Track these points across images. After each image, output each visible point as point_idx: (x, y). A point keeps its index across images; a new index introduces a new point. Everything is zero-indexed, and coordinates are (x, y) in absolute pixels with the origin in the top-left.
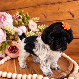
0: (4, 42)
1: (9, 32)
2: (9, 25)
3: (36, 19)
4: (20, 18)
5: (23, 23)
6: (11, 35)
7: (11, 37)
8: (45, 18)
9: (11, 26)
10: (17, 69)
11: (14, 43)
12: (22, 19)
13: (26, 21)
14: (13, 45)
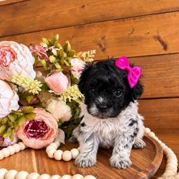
0: (13, 113)
1: (24, 88)
2: (23, 71)
3: (87, 55)
4: (52, 54)
5: (58, 66)
6: (31, 94)
7: (29, 99)
8: (102, 53)
9: (30, 74)
11: (39, 114)
12: (55, 56)
13: (65, 61)
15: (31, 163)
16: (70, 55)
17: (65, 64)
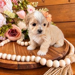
0: (4, 26)
1: (8, 16)
2: (9, 9)
4: (20, 3)
5: (22, 8)
6: (11, 19)
7: (10, 21)
9: (11, 11)
10: (16, 51)
11: (14, 27)
12: (21, 4)
14: (13, 28)
15: (13, 49)
16: (27, 3)
17: (25, 7)
